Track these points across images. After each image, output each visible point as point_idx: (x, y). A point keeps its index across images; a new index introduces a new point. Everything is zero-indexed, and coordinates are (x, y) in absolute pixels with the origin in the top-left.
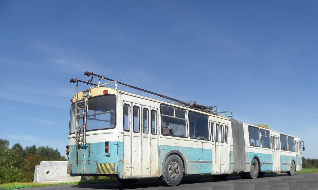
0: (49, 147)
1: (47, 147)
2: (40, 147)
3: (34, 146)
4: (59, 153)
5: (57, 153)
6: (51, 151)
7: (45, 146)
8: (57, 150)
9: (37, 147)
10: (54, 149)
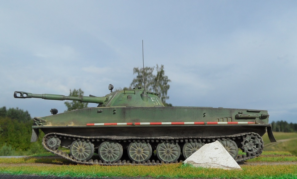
0: (19, 109)
1: (17, 108)
2: (10, 109)
3: (4, 108)
4: (29, 115)
5: (27, 114)
6: (21, 113)
7: (15, 108)
8: (27, 112)
9: (8, 109)
10: (25, 111)
